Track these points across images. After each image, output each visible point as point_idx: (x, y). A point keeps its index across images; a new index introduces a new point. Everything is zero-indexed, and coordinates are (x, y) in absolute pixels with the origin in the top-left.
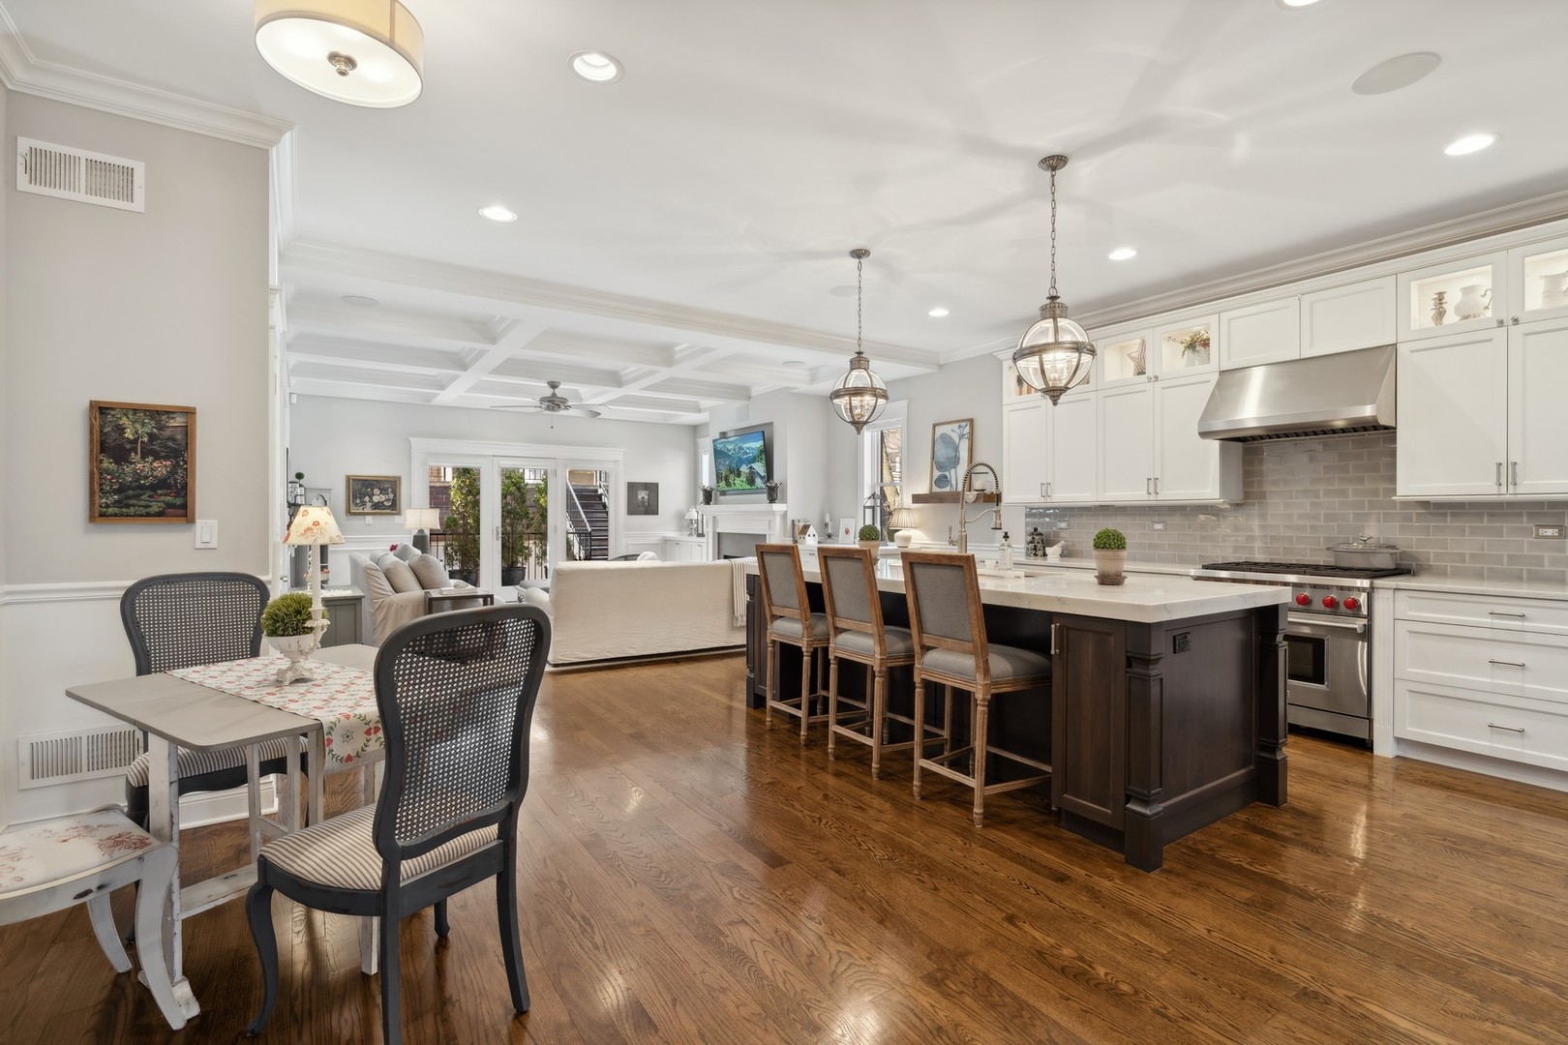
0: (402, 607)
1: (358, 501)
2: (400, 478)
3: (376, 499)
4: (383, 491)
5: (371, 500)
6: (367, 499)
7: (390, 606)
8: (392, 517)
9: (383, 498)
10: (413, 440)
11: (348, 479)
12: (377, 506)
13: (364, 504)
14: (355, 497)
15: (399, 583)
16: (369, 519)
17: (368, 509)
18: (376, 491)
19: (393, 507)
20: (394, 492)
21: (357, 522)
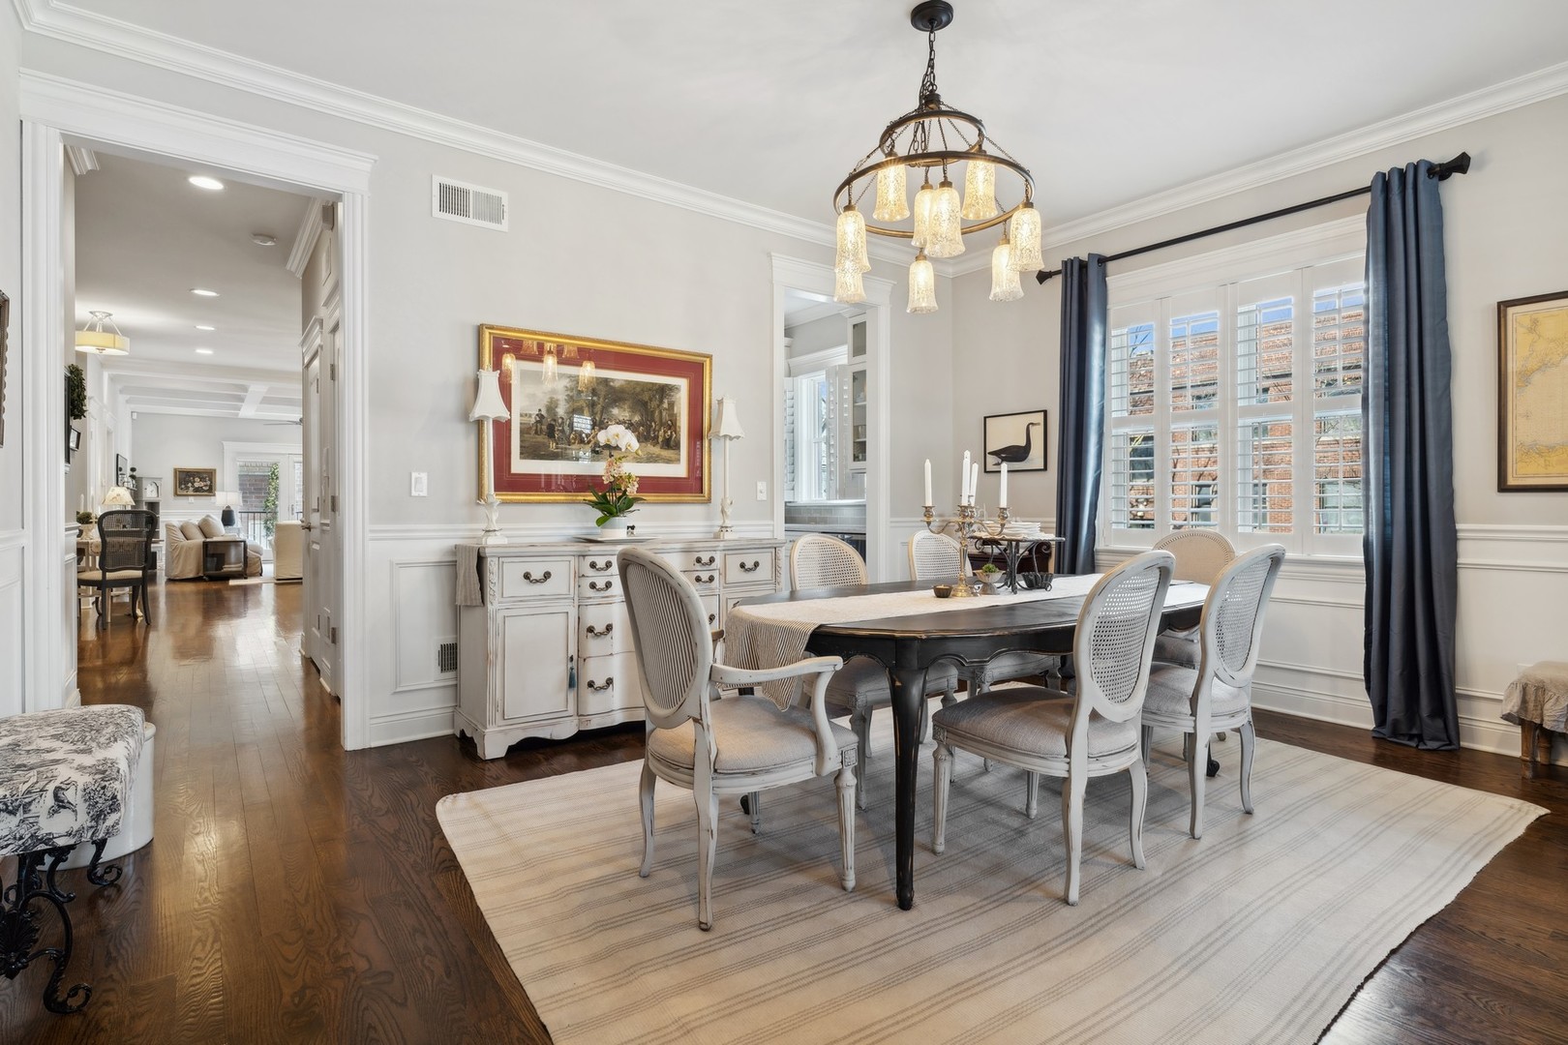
0: (190, 548)
1: (183, 486)
2: (215, 470)
3: (196, 485)
4: (202, 479)
5: (193, 486)
6: (190, 485)
7: (182, 547)
8: (209, 498)
9: (202, 484)
10: (224, 443)
11: (176, 470)
12: (197, 490)
13: (187, 488)
14: (180, 484)
15: (189, 534)
16: (191, 499)
17: (190, 492)
18: (197, 479)
19: (211, 490)
20: (211, 480)
21: (182, 501)
